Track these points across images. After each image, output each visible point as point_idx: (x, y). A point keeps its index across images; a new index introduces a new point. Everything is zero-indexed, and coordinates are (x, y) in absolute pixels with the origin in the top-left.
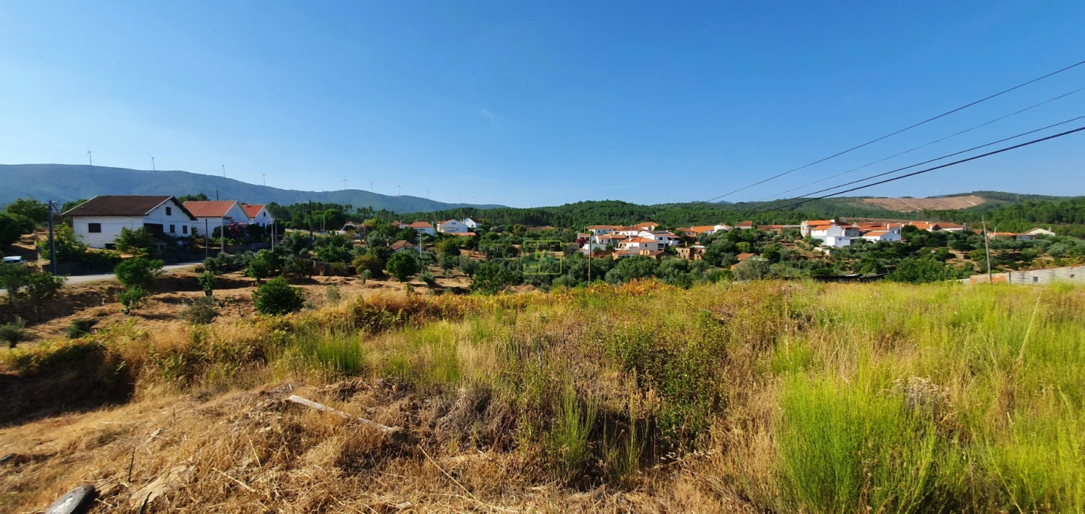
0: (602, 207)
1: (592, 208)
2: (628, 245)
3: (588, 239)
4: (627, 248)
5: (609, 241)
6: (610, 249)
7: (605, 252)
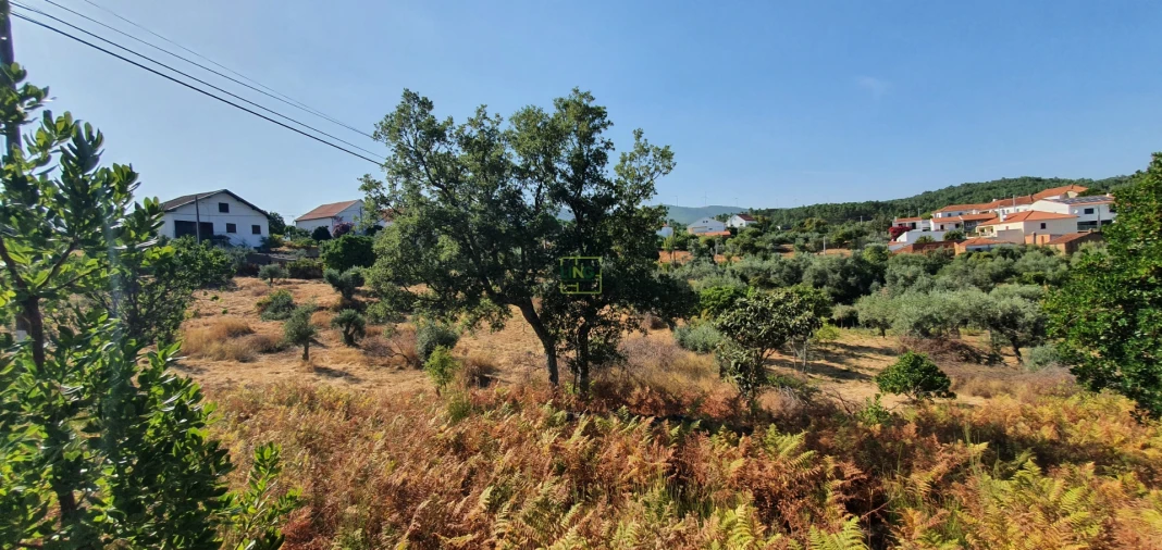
0: (989, 189)
1: (971, 193)
2: (996, 228)
3: (914, 226)
4: (995, 234)
5: (957, 226)
6: (955, 238)
7: (937, 244)
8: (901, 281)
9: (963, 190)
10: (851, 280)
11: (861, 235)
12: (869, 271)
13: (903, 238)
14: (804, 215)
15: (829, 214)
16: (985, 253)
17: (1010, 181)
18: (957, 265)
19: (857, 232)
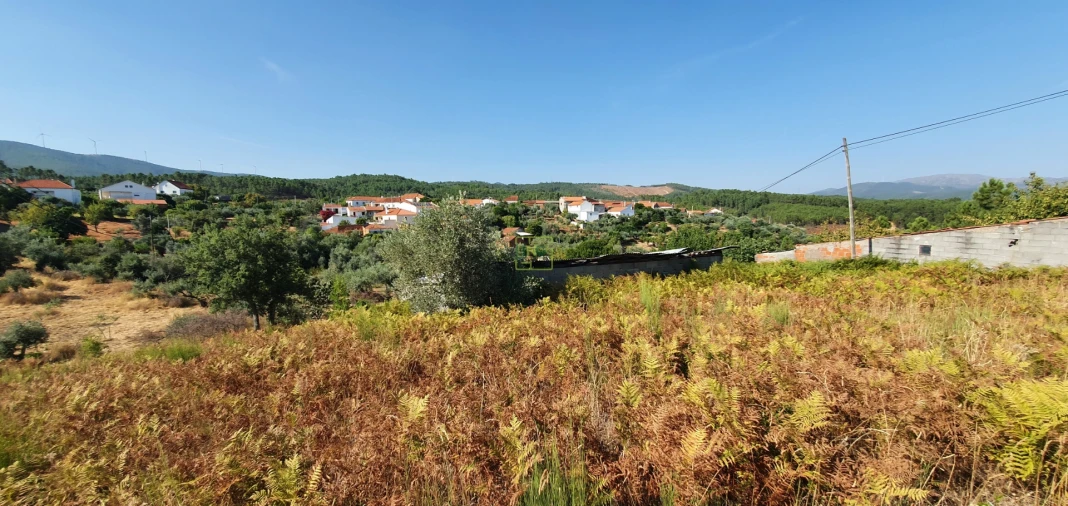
2: (385, 218)
3: (337, 211)
4: (383, 222)
5: (363, 213)
6: (362, 223)
7: (353, 227)
8: (340, 258)
9: (362, 179)
10: (305, 256)
11: (299, 215)
12: (317, 250)
13: (331, 220)
14: (237, 184)
15: (262, 187)
16: (379, 235)
17: (389, 177)
18: (366, 242)
19: (296, 212)
